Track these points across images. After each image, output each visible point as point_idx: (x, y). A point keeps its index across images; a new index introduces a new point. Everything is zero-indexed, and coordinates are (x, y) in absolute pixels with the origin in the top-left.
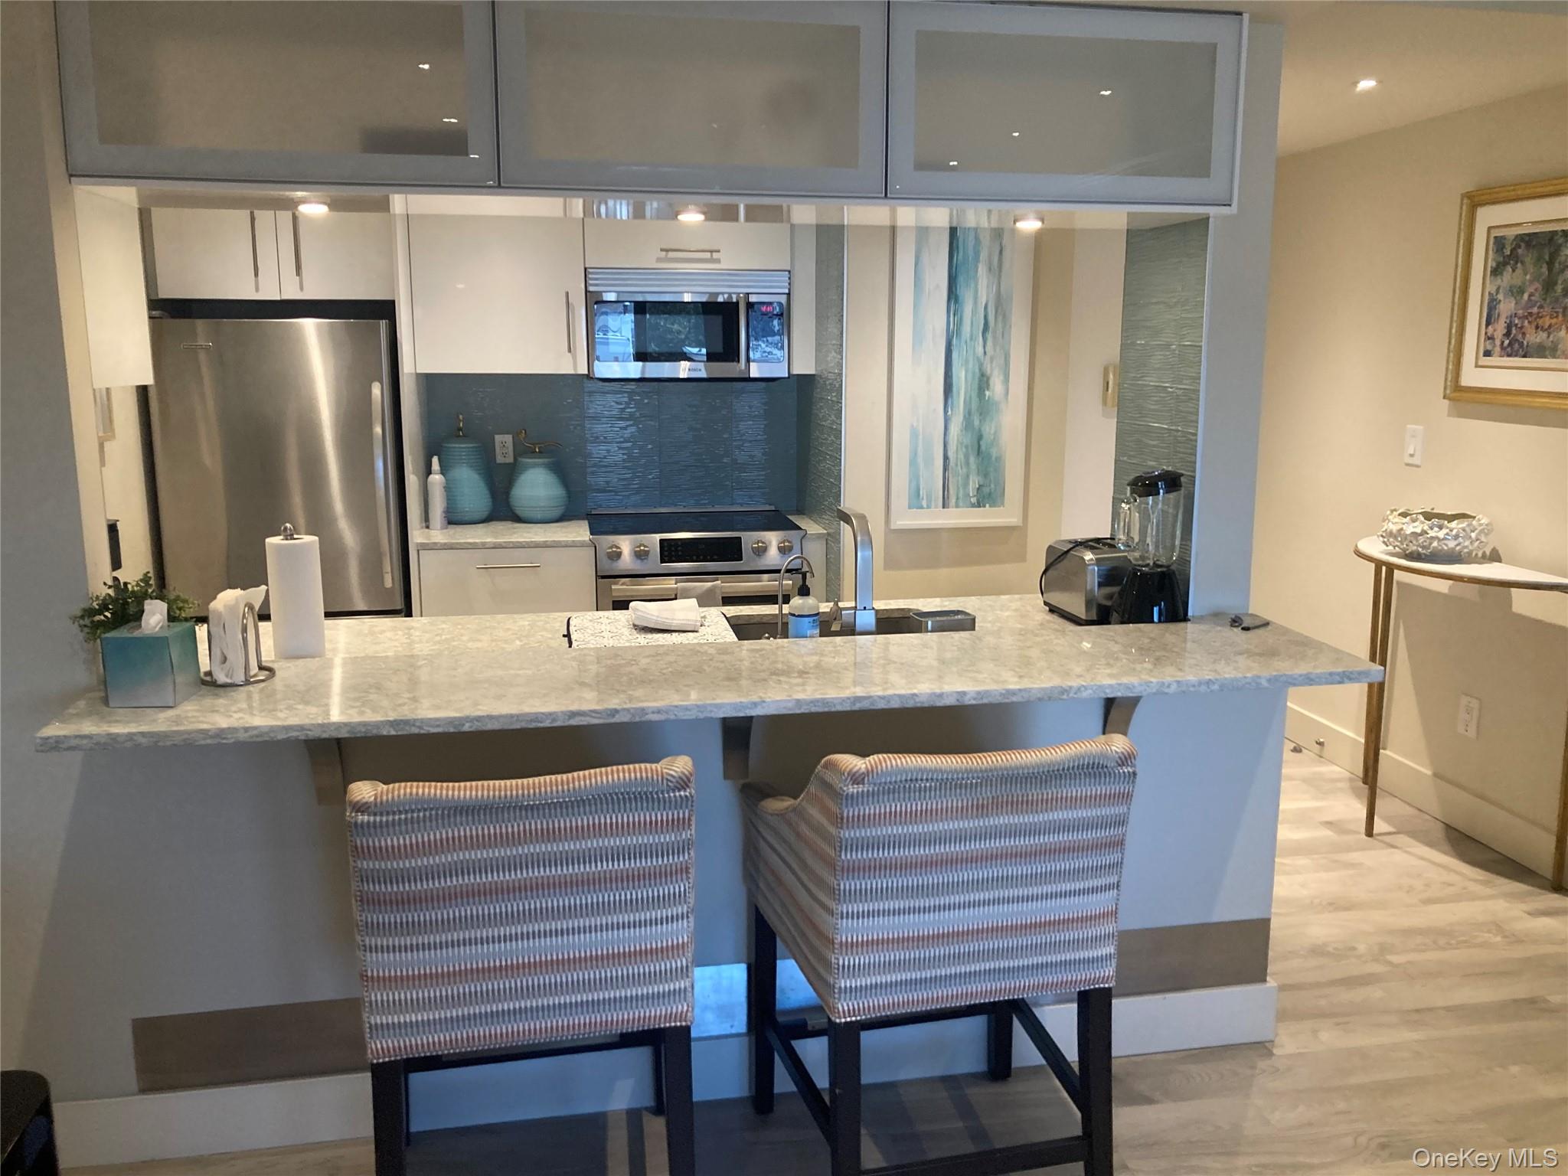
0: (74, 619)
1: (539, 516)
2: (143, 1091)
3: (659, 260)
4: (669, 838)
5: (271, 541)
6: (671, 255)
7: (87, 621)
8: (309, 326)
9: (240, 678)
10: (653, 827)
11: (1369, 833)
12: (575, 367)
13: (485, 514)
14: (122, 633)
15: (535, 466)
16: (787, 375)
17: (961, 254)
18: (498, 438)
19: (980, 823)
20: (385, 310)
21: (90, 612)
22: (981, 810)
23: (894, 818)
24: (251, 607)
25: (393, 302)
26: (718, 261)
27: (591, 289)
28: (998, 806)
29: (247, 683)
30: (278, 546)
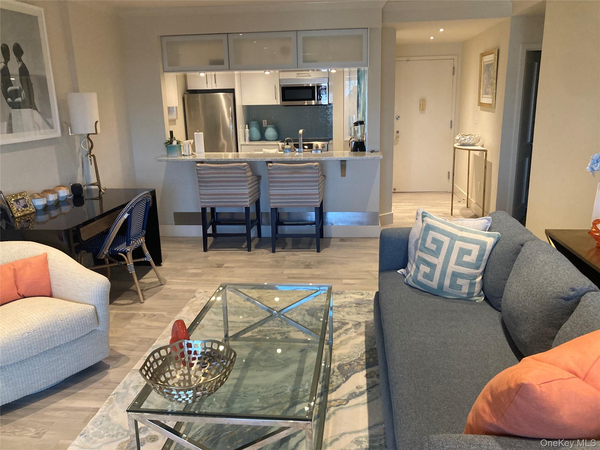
0: (164, 144)
1: (271, 140)
2: (175, 225)
3: (296, 76)
4: (243, 175)
5: (195, 133)
6: (299, 75)
7: (166, 144)
8: (221, 95)
9: (188, 154)
10: (241, 173)
11: (452, 215)
12: (277, 103)
13: (259, 139)
14: (171, 145)
15: (270, 127)
16: (327, 104)
17: (360, 73)
18: (263, 121)
19: (290, 176)
20: (232, 91)
21: (166, 143)
22: (291, 173)
23: (276, 174)
24: (190, 143)
25: (234, 89)
26: (311, 76)
27: (281, 84)
28: (294, 173)
29: (189, 155)
30: (196, 134)
